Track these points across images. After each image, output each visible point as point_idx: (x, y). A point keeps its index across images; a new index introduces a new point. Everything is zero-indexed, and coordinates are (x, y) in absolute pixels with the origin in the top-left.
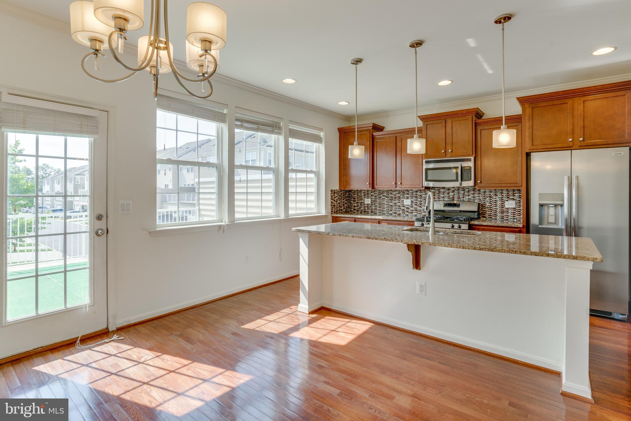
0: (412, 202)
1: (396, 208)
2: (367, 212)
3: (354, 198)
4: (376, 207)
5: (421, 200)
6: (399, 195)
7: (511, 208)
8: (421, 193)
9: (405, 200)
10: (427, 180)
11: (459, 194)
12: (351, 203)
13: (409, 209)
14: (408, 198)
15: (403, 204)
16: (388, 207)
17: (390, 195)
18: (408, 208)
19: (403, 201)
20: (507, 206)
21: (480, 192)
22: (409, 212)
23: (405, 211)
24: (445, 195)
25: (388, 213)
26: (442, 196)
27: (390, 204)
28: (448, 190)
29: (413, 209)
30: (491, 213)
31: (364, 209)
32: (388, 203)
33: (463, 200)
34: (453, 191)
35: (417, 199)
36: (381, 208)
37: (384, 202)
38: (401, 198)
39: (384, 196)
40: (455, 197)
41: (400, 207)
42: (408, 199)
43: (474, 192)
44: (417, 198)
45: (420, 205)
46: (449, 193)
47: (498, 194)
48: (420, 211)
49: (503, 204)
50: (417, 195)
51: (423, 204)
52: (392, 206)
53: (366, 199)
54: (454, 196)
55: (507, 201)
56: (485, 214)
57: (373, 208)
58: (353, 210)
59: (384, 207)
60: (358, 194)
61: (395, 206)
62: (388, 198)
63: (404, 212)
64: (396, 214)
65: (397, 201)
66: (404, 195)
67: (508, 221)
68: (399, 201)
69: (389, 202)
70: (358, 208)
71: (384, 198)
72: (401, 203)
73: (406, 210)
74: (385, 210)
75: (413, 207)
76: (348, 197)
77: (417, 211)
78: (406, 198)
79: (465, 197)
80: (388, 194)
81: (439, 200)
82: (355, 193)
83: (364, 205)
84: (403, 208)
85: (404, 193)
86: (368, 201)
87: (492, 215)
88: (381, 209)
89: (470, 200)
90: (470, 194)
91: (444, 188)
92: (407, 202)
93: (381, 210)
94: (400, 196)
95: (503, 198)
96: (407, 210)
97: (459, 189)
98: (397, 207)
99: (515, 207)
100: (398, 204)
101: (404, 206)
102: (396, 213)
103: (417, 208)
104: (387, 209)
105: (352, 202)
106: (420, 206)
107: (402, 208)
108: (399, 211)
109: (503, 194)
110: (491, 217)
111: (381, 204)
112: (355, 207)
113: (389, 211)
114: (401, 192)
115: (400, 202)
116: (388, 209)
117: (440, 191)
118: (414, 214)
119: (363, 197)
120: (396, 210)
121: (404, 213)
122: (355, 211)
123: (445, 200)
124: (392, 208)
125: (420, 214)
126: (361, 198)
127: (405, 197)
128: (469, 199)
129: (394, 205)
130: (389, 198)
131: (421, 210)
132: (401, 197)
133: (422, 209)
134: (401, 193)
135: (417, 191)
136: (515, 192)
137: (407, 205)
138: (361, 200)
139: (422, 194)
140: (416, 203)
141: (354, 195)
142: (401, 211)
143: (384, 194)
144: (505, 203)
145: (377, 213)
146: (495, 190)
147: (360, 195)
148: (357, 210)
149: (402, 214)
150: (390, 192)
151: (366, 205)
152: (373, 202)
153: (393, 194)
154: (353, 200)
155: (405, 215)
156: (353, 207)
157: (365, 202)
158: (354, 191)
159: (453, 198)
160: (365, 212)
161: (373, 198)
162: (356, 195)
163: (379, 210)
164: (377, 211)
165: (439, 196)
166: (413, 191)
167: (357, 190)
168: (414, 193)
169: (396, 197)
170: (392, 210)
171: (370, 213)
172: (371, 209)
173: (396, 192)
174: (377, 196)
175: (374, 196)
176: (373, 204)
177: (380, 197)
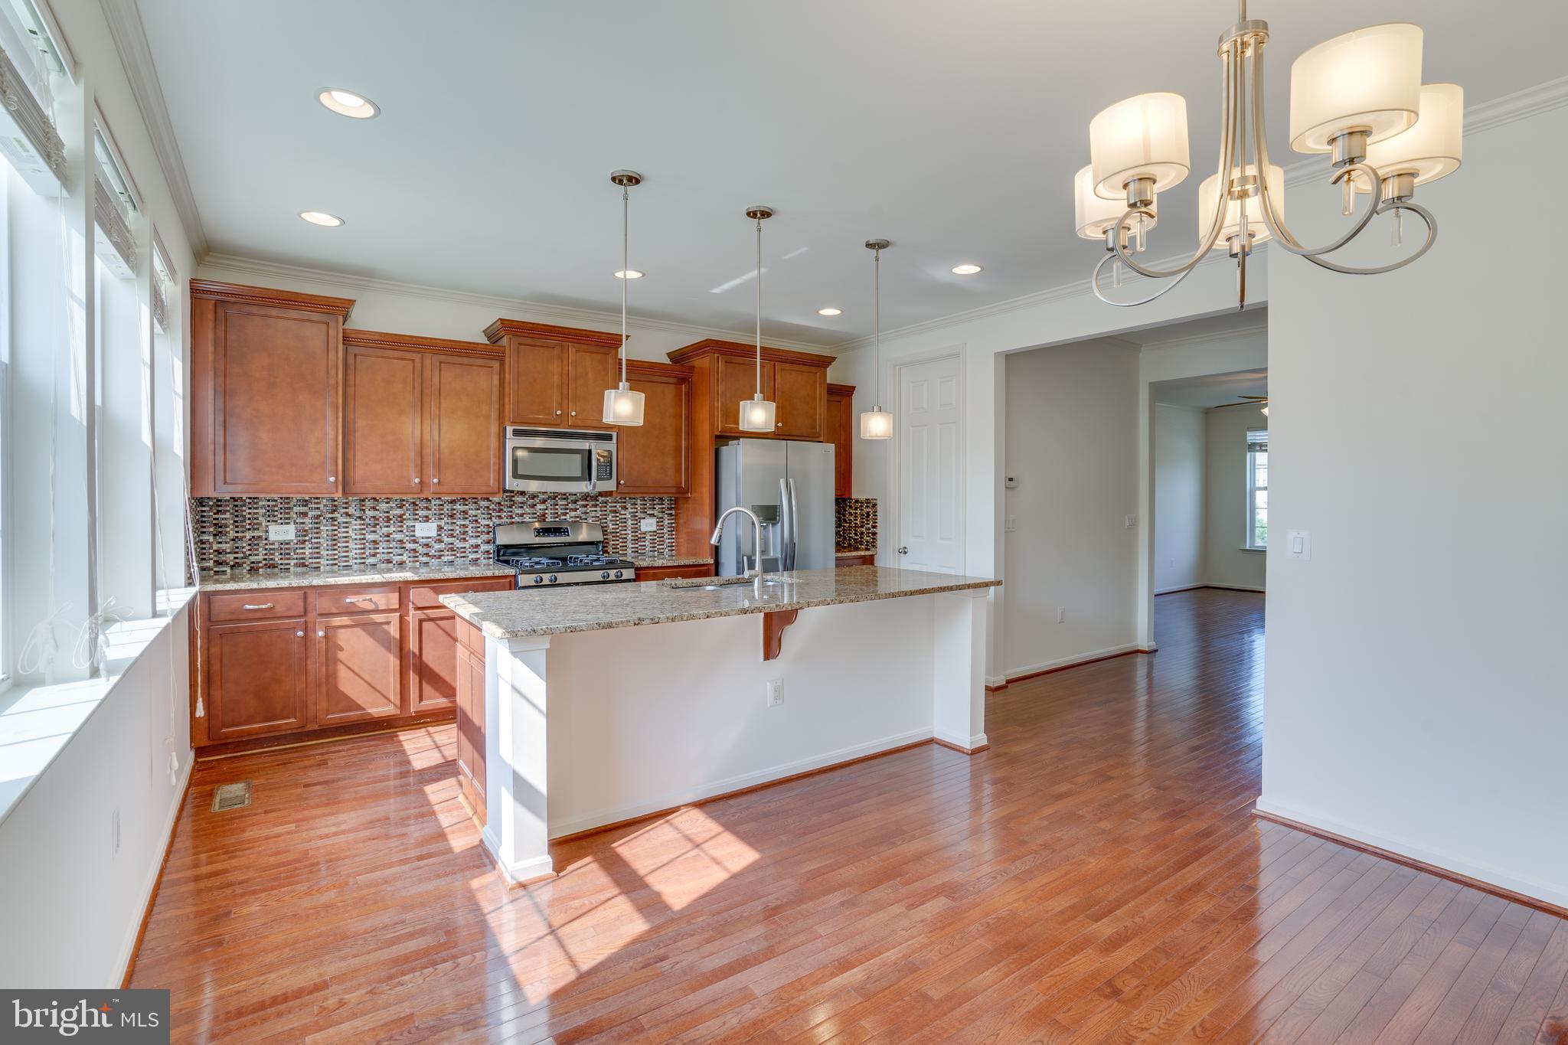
0: (440, 528)
1: (391, 548)
2: (280, 567)
4: (317, 548)
5: (467, 522)
6: (398, 512)
7: (650, 532)
8: (467, 505)
9: (418, 525)
10: (516, 475)
11: (557, 507)
13: (430, 547)
14: (427, 519)
15: (414, 536)
16: (362, 546)
17: (370, 513)
18: (427, 545)
19: (414, 526)
20: (644, 528)
21: (598, 503)
22: (430, 556)
23: (418, 554)
24: (524, 510)
25: (364, 563)
26: (520, 511)
27: (370, 537)
28: (533, 498)
29: (442, 546)
30: (617, 542)
31: (265, 559)
32: (364, 534)
33: (565, 519)
34: (544, 502)
35: (455, 521)
36: (336, 552)
37: (347, 532)
38: (405, 519)
39: (349, 515)
41: (405, 543)
42: (427, 521)
44: (455, 519)
45: (464, 536)
46: (536, 505)
47: (629, 505)
48: (463, 550)
49: (636, 524)
50: (455, 512)
51: (470, 532)
52: (375, 542)
53: (273, 528)
54: (547, 511)
55: (644, 518)
56: (607, 547)
57: (304, 553)
58: (211, 564)
59: (347, 547)
60: (237, 511)
61: (388, 541)
62: (362, 522)
63: (417, 557)
64: (391, 565)
65: (392, 529)
66: (417, 512)
67: (646, 556)
68: (400, 529)
69: (364, 532)
70: (236, 558)
71: (347, 523)
72: (405, 534)
73: (421, 550)
74: (351, 554)
75: (443, 542)
77: (455, 550)
78: (421, 519)
80: (362, 510)
81: (512, 523)
82: (220, 509)
83: (266, 544)
84: (410, 545)
85: (417, 505)
86: (281, 533)
87: (618, 546)
88: (336, 554)
89: (578, 519)
90: (578, 507)
91: (523, 493)
92: (426, 530)
93: (336, 557)
94: (404, 514)
95: (637, 514)
96: (425, 550)
97: (557, 496)
98: (391, 546)
99: (655, 530)
100: (398, 536)
101: (415, 540)
102: (389, 561)
103: (455, 543)
104: (356, 551)
105: (211, 539)
106: (464, 539)
108: (402, 555)
109: (637, 506)
110: (617, 550)
111: (335, 540)
112: (221, 553)
113: (364, 558)
114: (404, 503)
115: (401, 531)
116: (362, 551)
117: (513, 501)
118: (445, 559)
119: (263, 520)
120: (391, 553)
121: (416, 559)
122: (224, 569)
123: (525, 520)
124: (378, 548)
125: (464, 557)
126: (250, 524)
127: (417, 517)
128: (578, 517)
129: (381, 539)
130: (364, 520)
131: (465, 548)
132: (404, 517)
133: (467, 545)
134: (407, 505)
135: (453, 502)
136: (655, 502)
137: (422, 538)
138: (249, 529)
139: (467, 507)
140: (452, 532)
141: (215, 514)
142: (405, 555)
143: (346, 508)
144: (640, 522)
145: (322, 567)
146: (625, 498)
147: (250, 513)
148: (232, 563)
149: (407, 562)
150: (368, 503)
151: (273, 544)
152: (303, 533)
153: (377, 510)
154: (211, 530)
155: (418, 563)
156: (211, 556)
157: (272, 537)
158: (215, 501)
159: (544, 516)
160: (269, 567)
161: (303, 523)
162: (228, 515)
163: (328, 557)
164: (322, 561)
165: (511, 512)
166: (442, 501)
167: (231, 498)
168: (445, 505)
169: (388, 517)
170: (374, 555)
171: (292, 569)
172: (295, 556)
173: (387, 503)
174: (320, 516)
175: (310, 515)
176: (305, 541)
177: (332, 518)
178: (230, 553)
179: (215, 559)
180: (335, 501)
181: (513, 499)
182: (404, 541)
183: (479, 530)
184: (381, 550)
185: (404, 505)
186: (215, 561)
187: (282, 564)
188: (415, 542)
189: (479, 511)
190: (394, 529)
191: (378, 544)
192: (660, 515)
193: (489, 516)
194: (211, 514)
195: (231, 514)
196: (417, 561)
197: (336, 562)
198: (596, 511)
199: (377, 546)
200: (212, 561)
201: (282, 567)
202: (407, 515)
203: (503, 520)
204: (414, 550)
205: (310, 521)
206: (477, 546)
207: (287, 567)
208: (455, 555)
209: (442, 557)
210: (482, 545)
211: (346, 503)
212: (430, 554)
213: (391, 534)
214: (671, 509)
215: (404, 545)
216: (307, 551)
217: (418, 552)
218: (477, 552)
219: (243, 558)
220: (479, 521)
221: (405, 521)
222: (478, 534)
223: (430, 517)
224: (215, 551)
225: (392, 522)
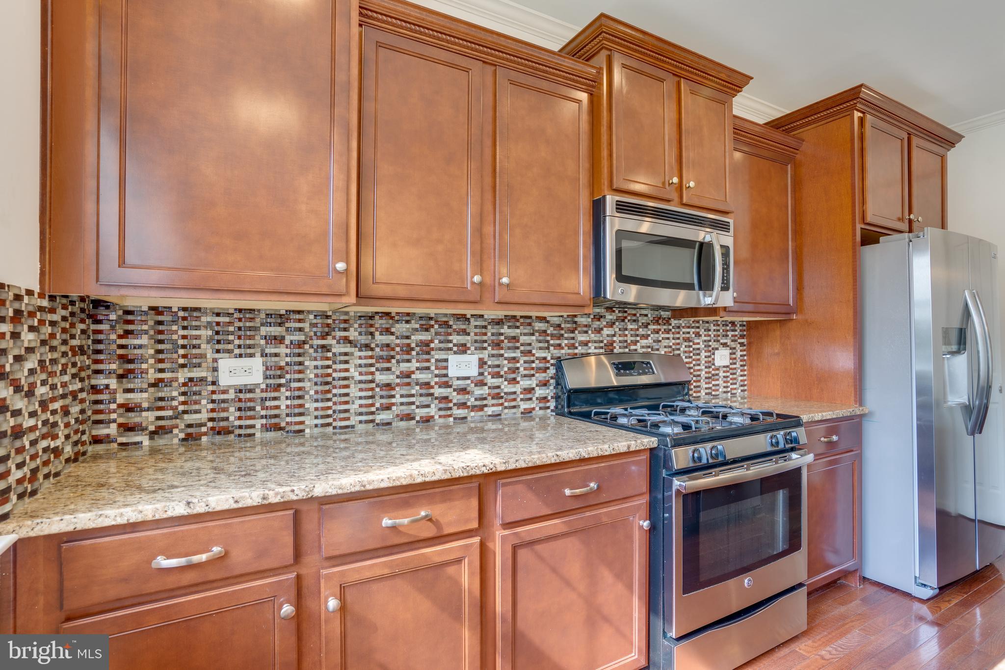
0: (482, 363)
1: (413, 396)
2: (238, 432)
3: (125, 359)
4: (299, 397)
5: (517, 354)
6: (424, 337)
7: (724, 367)
9: (454, 360)
11: (627, 332)
12: (95, 389)
13: (468, 393)
14: (463, 349)
15: (446, 375)
16: (370, 393)
17: (380, 338)
18: (463, 391)
19: (446, 360)
20: (718, 363)
21: (671, 327)
22: (468, 407)
23: (451, 405)
25: (372, 421)
27: (381, 378)
28: (599, 320)
29: (485, 391)
31: (211, 420)
32: (372, 373)
33: (636, 350)
35: (502, 352)
36: (330, 404)
37: (347, 370)
38: (432, 349)
39: (350, 342)
40: (614, 342)
41: (432, 387)
42: (464, 352)
43: (659, 327)
44: (502, 348)
45: (513, 376)
46: (602, 329)
47: (702, 332)
49: (709, 357)
51: (522, 369)
52: (389, 386)
53: (226, 364)
54: (615, 339)
55: (718, 349)
57: (278, 407)
58: (112, 430)
59: (347, 395)
60: (161, 332)
61: (408, 384)
62: (370, 353)
63: (450, 409)
64: (414, 422)
65: (414, 365)
66: (450, 338)
67: (718, 398)
68: (426, 364)
69: (373, 369)
70: (159, 418)
71: (346, 354)
72: (432, 372)
73: (456, 397)
75: (486, 384)
76: (82, 350)
77: (502, 398)
78: (455, 349)
79: (638, 341)
80: (372, 334)
83: (213, 392)
84: (440, 390)
85: (450, 327)
87: (693, 387)
88: (329, 408)
89: (650, 350)
90: (649, 333)
92: (462, 366)
93: (330, 412)
94: (432, 341)
95: (710, 343)
96: (461, 398)
98: (413, 392)
99: (729, 364)
100: (423, 377)
101: (447, 382)
102: (409, 417)
103: (502, 387)
104: (360, 402)
105: (113, 383)
106: (514, 379)
107: (438, 391)
108: (428, 406)
109: (710, 333)
111: (327, 383)
113: (373, 413)
114: (432, 322)
115: (428, 368)
116: (370, 401)
117: (575, 322)
118: (489, 411)
119: (207, 350)
120: (413, 403)
121: (449, 413)
122: (137, 439)
123: (590, 351)
124: (393, 396)
125: (514, 407)
126: (184, 356)
127: (450, 345)
128: (649, 347)
129: (398, 381)
130: (372, 349)
131: (515, 393)
132: (432, 345)
133: (518, 388)
134: (436, 327)
135: (499, 322)
136: (728, 328)
137: (458, 379)
138: (184, 366)
139: (518, 331)
140: (497, 370)
141: (120, 337)
142: (433, 406)
143: (345, 330)
144: (714, 354)
145: (307, 431)
146: (698, 322)
147: (184, 337)
148: (152, 428)
149: (436, 417)
150: (379, 322)
151: (225, 392)
152: (275, 372)
153: (392, 334)
154: (113, 366)
155: (451, 419)
156: (113, 416)
157: (225, 380)
158: (120, 313)
159: (612, 344)
160: (219, 433)
161: (276, 355)
162: (144, 340)
163: (316, 413)
164: (309, 421)
165: (573, 338)
166: (485, 320)
167: (152, 308)
168: (489, 327)
169: (409, 345)
170: (388, 408)
171: (258, 435)
172: (263, 413)
173: (407, 322)
174: (304, 342)
175: (287, 342)
176: (280, 385)
177: (323, 347)
178: (148, 409)
179: (121, 420)
180: (328, 317)
181: (576, 319)
182: (433, 384)
183: (534, 365)
184: (398, 399)
185: (432, 326)
186: (120, 425)
187: (240, 427)
188: (447, 385)
189: (534, 338)
190: (418, 365)
191: (394, 389)
192: (733, 345)
193: (546, 345)
194: (113, 337)
195: (151, 338)
196: (450, 416)
197: (330, 420)
198: (668, 338)
199: (393, 393)
200: (114, 426)
201: (242, 432)
202: (436, 341)
203: (563, 351)
204: (446, 398)
205: (288, 351)
206: (530, 390)
207: (249, 431)
208: (502, 404)
209: (486, 409)
210: (537, 389)
211: (346, 321)
212: (469, 404)
213: (413, 372)
214: (742, 337)
215: (432, 391)
216: (283, 403)
217: (451, 401)
218: (530, 399)
219: (171, 418)
220: (534, 351)
221: (433, 353)
222: (532, 372)
223: (469, 345)
224: (120, 406)
225: (414, 353)
